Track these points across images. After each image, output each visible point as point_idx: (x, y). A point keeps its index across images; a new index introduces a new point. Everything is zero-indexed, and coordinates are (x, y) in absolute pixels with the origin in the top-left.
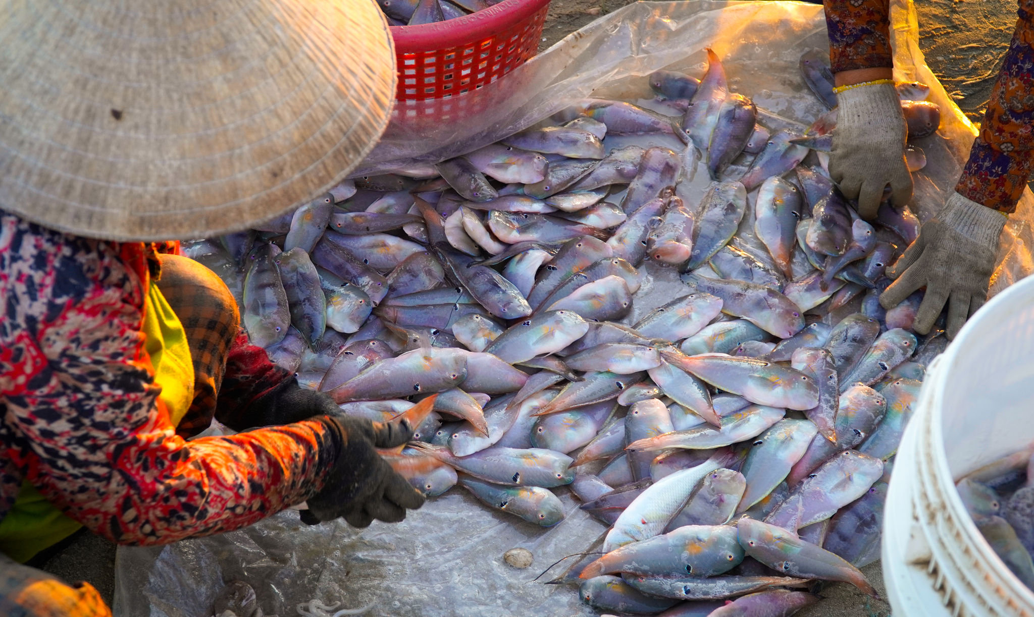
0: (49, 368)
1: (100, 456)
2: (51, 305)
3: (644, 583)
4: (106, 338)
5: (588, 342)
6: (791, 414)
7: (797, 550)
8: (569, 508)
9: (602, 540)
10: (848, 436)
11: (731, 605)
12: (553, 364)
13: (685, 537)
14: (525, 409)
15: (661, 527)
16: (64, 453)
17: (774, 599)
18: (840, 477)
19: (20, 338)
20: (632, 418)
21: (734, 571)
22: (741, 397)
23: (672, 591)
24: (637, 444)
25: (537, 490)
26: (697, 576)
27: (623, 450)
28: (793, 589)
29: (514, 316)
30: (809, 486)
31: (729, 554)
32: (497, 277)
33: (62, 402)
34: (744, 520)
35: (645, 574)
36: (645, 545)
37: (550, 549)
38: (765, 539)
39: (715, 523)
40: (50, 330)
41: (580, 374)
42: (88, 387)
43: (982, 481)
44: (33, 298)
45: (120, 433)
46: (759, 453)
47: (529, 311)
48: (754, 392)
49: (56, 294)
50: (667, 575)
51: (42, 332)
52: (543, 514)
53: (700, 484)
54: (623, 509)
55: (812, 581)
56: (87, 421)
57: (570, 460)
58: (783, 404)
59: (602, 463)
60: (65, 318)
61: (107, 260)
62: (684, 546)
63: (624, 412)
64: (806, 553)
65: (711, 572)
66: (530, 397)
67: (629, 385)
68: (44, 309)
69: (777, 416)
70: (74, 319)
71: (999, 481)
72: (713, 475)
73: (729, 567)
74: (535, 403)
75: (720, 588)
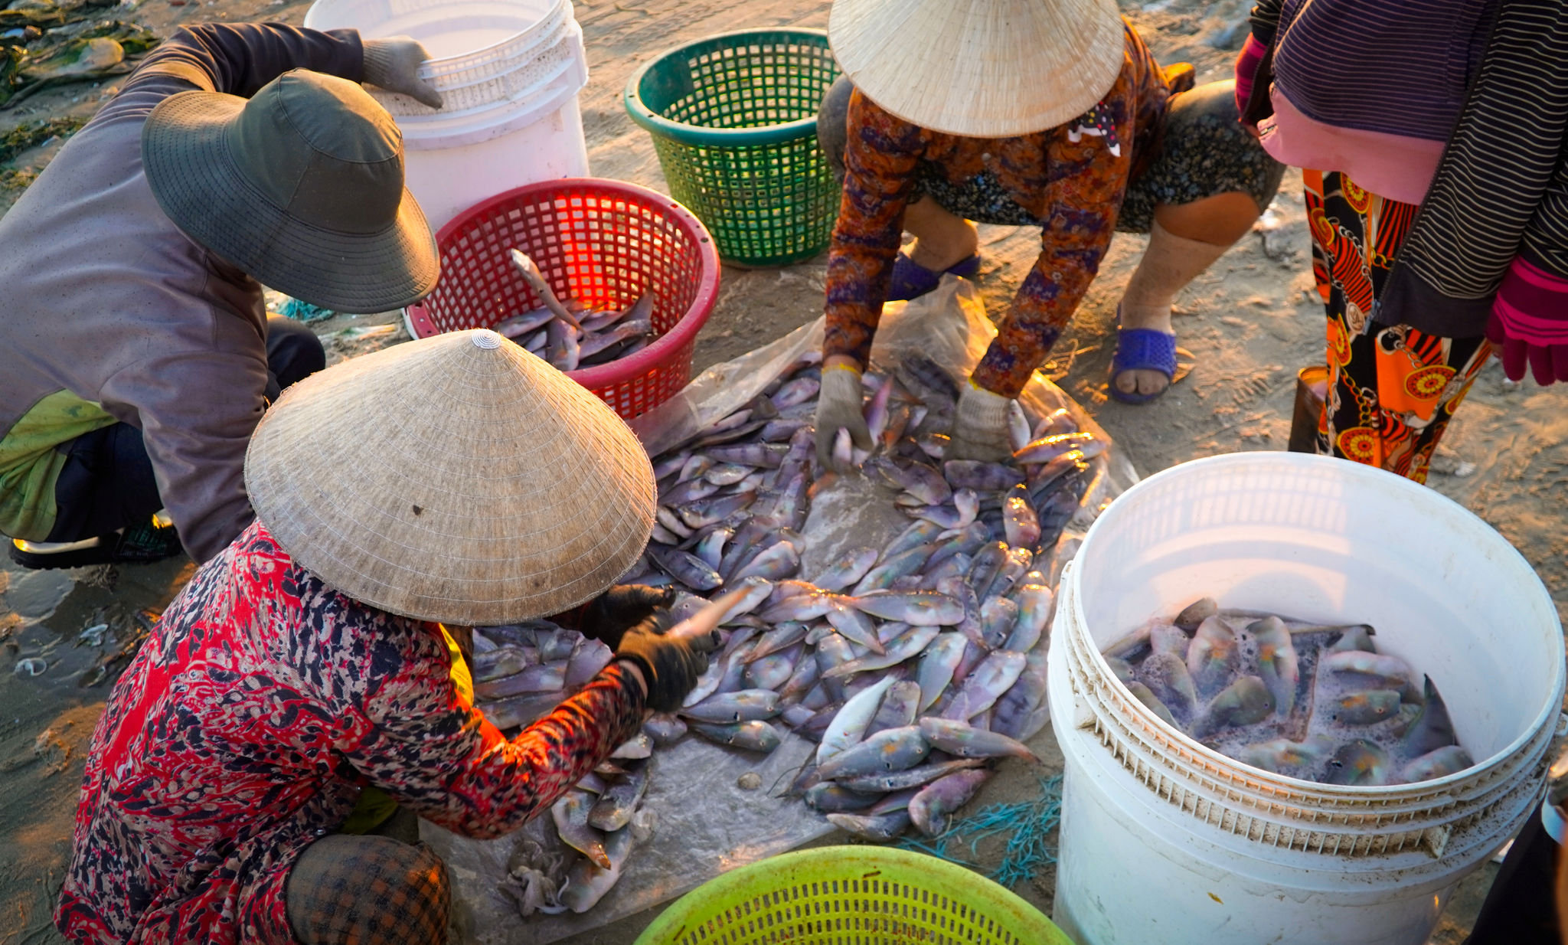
0: (377, 729)
1: (434, 784)
2: (371, 682)
3: (855, 783)
4: (421, 697)
5: (774, 599)
6: (945, 629)
7: (971, 736)
8: (783, 734)
9: (814, 754)
10: (993, 639)
11: (928, 789)
12: (749, 621)
13: (881, 741)
14: (733, 660)
15: (860, 736)
16: (402, 787)
17: (960, 778)
18: (992, 673)
19: (348, 711)
20: (820, 654)
21: (924, 762)
22: (903, 622)
23: (878, 786)
24: (828, 673)
25: (756, 724)
26: (895, 771)
27: (817, 679)
28: (973, 768)
29: (709, 587)
30: (969, 684)
31: (918, 749)
32: (689, 557)
33: (392, 752)
34: (925, 719)
35: (855, 776)
36: (849, 752)
37: (774, 769)
38: (944, 731)
39: (902, 726)
40: (372, 701)
41: (772, 626)
42: (412, 739)
43: (1117, 655)
44: (356, 679)
45: (445, 766)
46: (925, 665)
47: (720, 581)
48: (913, 616)
49: (373, 674)
50: (872, 774)
51: (367, 704)
52: (763, 742)
53: (884, 696)
54: (826, 727)
55: (988, 760)
56: (416, 763)
57: (777, 695)
58: (937, 622)
59: (802, 694)
60: (383, 689)
61: (414, 635)
62: (881, 748)
63: (812, 649)
64: (978, 737)
65: (906, 766)
66: (736, 649)
67: (812, 628)
68: (365, 686)
69: (934, 633)
70: (390, 688)
71: (1129, 653)
72: (894, 688)
73: (920, 759)
74: (740, 653)
75: (916, 777)
